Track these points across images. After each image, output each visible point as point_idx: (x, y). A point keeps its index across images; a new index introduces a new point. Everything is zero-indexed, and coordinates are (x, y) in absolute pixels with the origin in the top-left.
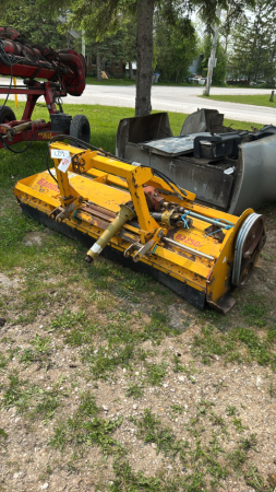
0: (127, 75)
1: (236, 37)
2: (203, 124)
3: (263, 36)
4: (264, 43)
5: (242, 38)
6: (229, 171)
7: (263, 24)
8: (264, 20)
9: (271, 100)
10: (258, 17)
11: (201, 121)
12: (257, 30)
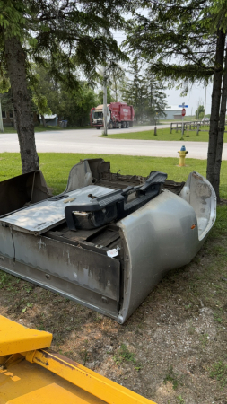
0: (42, 123)
1: (122, 91)
2: (89, 175)
3: (142, 89)
4: (143, 94)
5: (127, 92)
6: (112, 253)
7: (140, 81)
8: (141, 78)
9: (155, 135)
10: (136, 76)
11: (86, 172)
12: (137, 86)
